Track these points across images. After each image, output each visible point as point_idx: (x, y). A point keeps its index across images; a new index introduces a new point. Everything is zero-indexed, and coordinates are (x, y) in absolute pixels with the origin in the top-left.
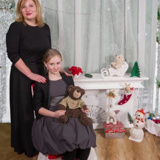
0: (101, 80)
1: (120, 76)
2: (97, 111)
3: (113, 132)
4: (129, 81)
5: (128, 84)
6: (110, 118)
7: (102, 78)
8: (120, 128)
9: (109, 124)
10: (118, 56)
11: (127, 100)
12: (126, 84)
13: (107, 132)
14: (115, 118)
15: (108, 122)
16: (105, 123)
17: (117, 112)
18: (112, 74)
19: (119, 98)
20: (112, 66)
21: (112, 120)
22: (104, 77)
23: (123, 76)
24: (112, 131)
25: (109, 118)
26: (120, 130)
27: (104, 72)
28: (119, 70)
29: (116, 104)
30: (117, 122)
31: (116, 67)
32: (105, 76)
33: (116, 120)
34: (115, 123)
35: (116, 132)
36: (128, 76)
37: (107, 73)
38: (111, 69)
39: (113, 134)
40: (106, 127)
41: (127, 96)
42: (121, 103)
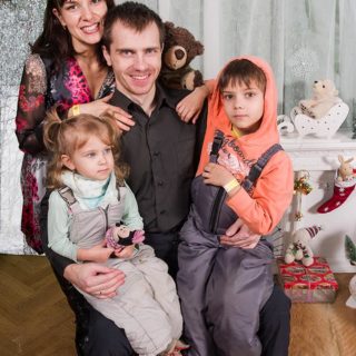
1: (325, 138)
3: (305, 288)
4: (351, 150)
5: (346, 159)
6: (296, 248)
8: (322, 276)
9: (293, 264)
10: (320, 84)
11: (343, 200)
12: (341, 158)
13: (289, 286)
14: (309, 249)
16: (282, 260)
17: (313, 231)
18: (302, 132)
19: (317, 195)
20: (304, 109)
21: (300, 254)
23: (334, 138)
24: (302, 285)
25: (292, 247)
26: (324, 281)
27: (282, 125)
28: (322, 121)
29: (311, 211)
30: (315, 258)
31: (315, 111)
32: (285, 135)
33: (311, 254)
34: (310, 262)
35: (313, 286)
36: (344, 137)
37: (290, 129)
38: (301, 119)
39: (304, 291)
40: (284, 272)
41: (342, 190)
42: (326, 209)
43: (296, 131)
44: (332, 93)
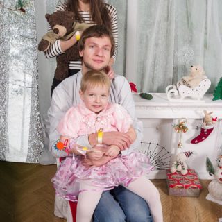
0: (166, 104)
1: (197, 99)
2: (157, 151)
3: (182, 188)
4: (211, 107)
5: (208, 112)
6: (178, 164)
7: (168, 100)
8: (192, 181)
9: (175, 173)
10: (194, 68)
11: (206, 136)
12: (205, 112)
13: (172, 186)
15: (174, 170)
16: (169, 171)
17: (188, 154)
18: (183, 96)
19: (192, 133)
20: (184, 82)
22: (171, 100)
23: (202, 99)
24: (180, 186)
25: (175, 163)
26: (193, 184)
27: (171, 91)
28: (195, 90)
29: (187, 142)
31: (191, 83)
32: (173, 97)
33: (186, 168)
34: (185, 172)
35: (186, 187)
36: (208, 99)
37: (176, 93)
38: (182, 88)
39: (181, 190)
40: (170, 178)
41: (205, 130)
42: (196, 141)
43: (179, 94)
44: (201, 73)
